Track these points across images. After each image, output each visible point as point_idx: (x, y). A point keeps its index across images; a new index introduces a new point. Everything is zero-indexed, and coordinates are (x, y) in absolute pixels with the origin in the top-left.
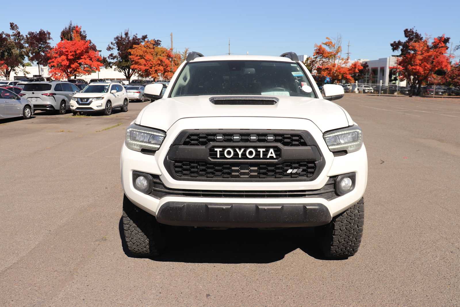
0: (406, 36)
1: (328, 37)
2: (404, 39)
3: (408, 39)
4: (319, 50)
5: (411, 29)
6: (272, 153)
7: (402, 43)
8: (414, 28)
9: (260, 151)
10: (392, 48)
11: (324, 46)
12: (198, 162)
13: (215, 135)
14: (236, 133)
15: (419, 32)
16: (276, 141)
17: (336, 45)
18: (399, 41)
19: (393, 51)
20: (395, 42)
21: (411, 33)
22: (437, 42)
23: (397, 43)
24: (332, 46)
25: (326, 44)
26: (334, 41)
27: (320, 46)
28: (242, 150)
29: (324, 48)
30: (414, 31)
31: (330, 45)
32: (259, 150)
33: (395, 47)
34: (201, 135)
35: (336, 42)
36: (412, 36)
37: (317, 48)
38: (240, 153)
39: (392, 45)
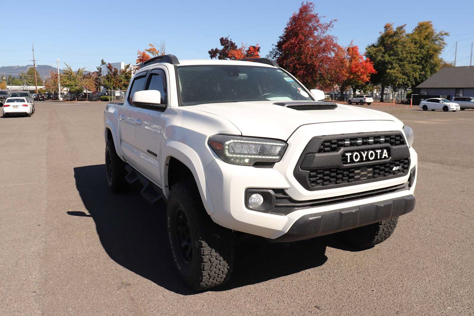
0: (222, 45)
1: (151, 44)
2: (221, 48)
3: (224, 47)
4: (142, 57)
5: (226, 38)
6: (385, 154)
7: (219, 50)
8: (229, 37)
9: (377, 153)
10: (210, 55)
11: (147, 53)
12: (329, 170)
13: (344, 140)
14: (359, 137)
15: (233, 41)
16: (386, 141)
17: (160, 52)
18: (216, 48)
19: (211, 58)
20: (212, 50)
21: (226, 42)
22: (252, 51)
23: (214, 51)
24: (155, 53)
25: (149, 51)
26: (157, 48)
27: (144, 53)
28: (366, 153)
29: (147, 55)
30: (229, 40)
31: (154, 52)
32: (377, 151)
33: (212, 54)
34: (333, 141)
35: (160, 49)
36: (227, 45)
37: (140, 55)
38: (364, 156)
39: (210, 52)
